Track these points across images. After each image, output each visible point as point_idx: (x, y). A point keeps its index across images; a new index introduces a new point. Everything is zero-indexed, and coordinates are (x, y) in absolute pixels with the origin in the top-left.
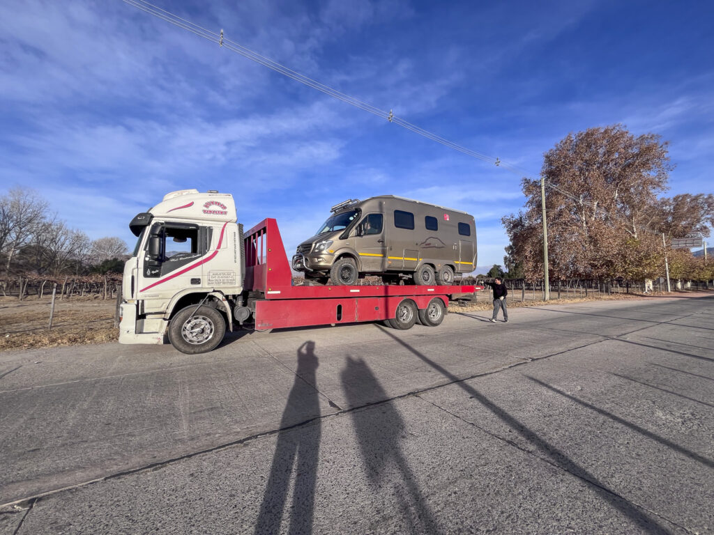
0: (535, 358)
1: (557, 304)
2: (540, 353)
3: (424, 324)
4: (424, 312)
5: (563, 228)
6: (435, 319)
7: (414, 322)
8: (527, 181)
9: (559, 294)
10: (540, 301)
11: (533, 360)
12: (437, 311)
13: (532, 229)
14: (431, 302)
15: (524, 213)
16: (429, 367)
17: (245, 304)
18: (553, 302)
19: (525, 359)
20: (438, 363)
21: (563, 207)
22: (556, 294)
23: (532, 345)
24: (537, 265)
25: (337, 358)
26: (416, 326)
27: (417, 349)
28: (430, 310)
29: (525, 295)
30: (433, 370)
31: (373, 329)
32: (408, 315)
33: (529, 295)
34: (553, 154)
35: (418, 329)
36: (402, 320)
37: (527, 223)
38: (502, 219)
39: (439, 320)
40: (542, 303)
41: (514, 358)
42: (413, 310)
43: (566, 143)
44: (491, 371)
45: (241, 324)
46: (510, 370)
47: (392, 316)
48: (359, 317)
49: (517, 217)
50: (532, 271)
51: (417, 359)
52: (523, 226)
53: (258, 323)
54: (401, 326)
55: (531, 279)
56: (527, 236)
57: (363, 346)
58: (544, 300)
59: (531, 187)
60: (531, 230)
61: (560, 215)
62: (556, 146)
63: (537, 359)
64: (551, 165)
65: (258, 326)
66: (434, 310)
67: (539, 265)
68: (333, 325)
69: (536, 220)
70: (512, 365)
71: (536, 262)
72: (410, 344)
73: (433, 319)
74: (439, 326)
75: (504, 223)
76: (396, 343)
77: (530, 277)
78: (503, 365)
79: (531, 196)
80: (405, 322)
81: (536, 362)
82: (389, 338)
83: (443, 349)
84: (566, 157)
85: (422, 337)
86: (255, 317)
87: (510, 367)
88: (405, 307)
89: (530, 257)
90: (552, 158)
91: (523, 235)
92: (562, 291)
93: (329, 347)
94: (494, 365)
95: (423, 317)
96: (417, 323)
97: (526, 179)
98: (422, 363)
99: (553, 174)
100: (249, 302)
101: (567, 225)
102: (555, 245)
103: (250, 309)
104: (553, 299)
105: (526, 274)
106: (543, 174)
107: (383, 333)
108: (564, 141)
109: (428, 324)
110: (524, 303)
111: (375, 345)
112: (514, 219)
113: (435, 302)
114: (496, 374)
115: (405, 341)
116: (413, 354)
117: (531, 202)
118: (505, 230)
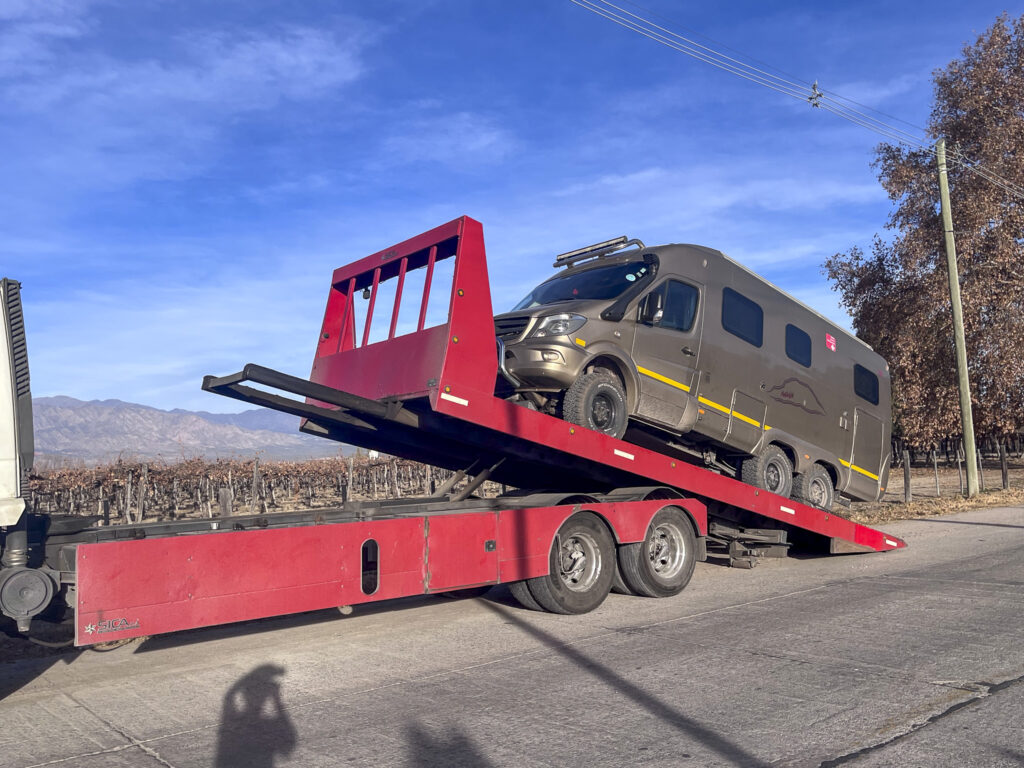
0: (998, 681)
1: (1006, 505)
2: (1007, 666)
3: (638, 593)
4: (636, 551)
5: (999, 286)
6: (668, 574)
7: (607, 586)
8: (891, 154)
9: (1005, 476)
10: (955, 499)
11: (994, 689)
12: (673, 548)
13: (913, 289)
14: (656, 521)
15: (889, 245)
16: (681, 741)
17: (35, 560)
18: (991, 498)
19: (967, 688)
20: (707, 721)
21: (996, 223)
22: (995, 478)
23: (975, 640)
24: (932, 394)
25: (372, 733)
26: (612, 598)
27: (630, 675)
28: (651, 547)
29: (912, 481)
30: (696, 748)
31: (476, 618)
32: (587, 565)
33: (922, 482)
34: (958, 77)
35: (619, 609)
36: (568, 582)
37: (898, 275)
38: (829, 264)
39: (680, 576)
40: (963, 503)
41: (936, 686)
42: (601, 547)
43: (992, 44)
44: (878, 738)
45: (23, 628)
46: (933, 733)
47: (539, 568)
48: (435, 580)
49: (869, 256)
50: (922, 410)
51: (638, 712)
52: (887, 282)
53: (83, 624)
54: (568, 601)
55: (919, 435)
56: (900, 311)
57: (453, 680)
58: (966, 495)
59: (903, 169)
60: (911, 295)
61: (988, 248)
62: (966, 53)
63: (1006, 685)
64: (955, 105)
65: (84, 631)
66: (664, 543)
67: (941, 392)
68: (347, 610)
69: (922, 264)
70: (937, 713)
71: (932, 385)
72: (604, 662)
73: (661, 575)
74: (682, 595)
75: (834, 275)
76: (558, 660)
77: (917, 429)
78: (910, 715)
79: (905, 196)
80: (581, 588)
81: (1005, 695)
82: (535, 645)
83: (713, 672)
84: (995, 83)
85: (637, 636)
86: (73, 600)
87: (933, 719)
88: (577, 541)
89: (912, 372)
90: (957, 87)
91: (889, 308)
92: (1012, 467)
93: (337, 694)
94: (882, 717)
95: (633, 569)
96: (614, 591)
97: (888, 149)
98: (654, 728)
99: (962, 132)
100: (50, 551)
101: (1010, 278)
102: (980, 334)
103: (56, 574)
104: (989, 492)
105: (904, 421)
106: (935, 131)
107: (515, 632)
108: (986, 39)
109: (648, 590)
110: (912, 506)
111: (493, 674)
112: (861, 263)
113: (664, 519)
114: (899, 748)
115: (591, 651)
116: (620, 697)
117: (905, 215)
118: (839, 295)
